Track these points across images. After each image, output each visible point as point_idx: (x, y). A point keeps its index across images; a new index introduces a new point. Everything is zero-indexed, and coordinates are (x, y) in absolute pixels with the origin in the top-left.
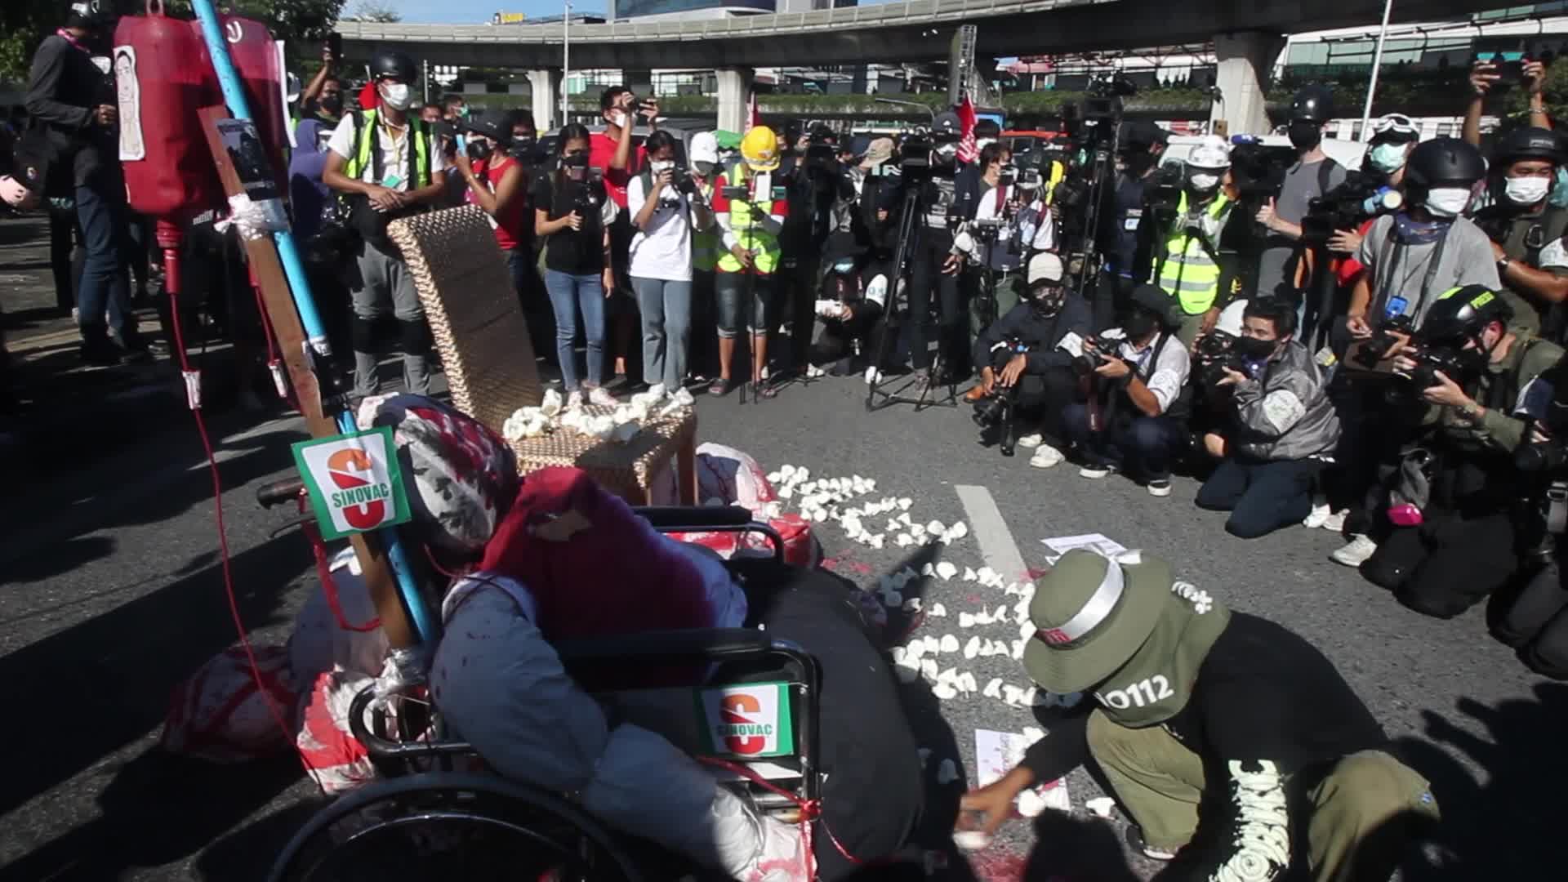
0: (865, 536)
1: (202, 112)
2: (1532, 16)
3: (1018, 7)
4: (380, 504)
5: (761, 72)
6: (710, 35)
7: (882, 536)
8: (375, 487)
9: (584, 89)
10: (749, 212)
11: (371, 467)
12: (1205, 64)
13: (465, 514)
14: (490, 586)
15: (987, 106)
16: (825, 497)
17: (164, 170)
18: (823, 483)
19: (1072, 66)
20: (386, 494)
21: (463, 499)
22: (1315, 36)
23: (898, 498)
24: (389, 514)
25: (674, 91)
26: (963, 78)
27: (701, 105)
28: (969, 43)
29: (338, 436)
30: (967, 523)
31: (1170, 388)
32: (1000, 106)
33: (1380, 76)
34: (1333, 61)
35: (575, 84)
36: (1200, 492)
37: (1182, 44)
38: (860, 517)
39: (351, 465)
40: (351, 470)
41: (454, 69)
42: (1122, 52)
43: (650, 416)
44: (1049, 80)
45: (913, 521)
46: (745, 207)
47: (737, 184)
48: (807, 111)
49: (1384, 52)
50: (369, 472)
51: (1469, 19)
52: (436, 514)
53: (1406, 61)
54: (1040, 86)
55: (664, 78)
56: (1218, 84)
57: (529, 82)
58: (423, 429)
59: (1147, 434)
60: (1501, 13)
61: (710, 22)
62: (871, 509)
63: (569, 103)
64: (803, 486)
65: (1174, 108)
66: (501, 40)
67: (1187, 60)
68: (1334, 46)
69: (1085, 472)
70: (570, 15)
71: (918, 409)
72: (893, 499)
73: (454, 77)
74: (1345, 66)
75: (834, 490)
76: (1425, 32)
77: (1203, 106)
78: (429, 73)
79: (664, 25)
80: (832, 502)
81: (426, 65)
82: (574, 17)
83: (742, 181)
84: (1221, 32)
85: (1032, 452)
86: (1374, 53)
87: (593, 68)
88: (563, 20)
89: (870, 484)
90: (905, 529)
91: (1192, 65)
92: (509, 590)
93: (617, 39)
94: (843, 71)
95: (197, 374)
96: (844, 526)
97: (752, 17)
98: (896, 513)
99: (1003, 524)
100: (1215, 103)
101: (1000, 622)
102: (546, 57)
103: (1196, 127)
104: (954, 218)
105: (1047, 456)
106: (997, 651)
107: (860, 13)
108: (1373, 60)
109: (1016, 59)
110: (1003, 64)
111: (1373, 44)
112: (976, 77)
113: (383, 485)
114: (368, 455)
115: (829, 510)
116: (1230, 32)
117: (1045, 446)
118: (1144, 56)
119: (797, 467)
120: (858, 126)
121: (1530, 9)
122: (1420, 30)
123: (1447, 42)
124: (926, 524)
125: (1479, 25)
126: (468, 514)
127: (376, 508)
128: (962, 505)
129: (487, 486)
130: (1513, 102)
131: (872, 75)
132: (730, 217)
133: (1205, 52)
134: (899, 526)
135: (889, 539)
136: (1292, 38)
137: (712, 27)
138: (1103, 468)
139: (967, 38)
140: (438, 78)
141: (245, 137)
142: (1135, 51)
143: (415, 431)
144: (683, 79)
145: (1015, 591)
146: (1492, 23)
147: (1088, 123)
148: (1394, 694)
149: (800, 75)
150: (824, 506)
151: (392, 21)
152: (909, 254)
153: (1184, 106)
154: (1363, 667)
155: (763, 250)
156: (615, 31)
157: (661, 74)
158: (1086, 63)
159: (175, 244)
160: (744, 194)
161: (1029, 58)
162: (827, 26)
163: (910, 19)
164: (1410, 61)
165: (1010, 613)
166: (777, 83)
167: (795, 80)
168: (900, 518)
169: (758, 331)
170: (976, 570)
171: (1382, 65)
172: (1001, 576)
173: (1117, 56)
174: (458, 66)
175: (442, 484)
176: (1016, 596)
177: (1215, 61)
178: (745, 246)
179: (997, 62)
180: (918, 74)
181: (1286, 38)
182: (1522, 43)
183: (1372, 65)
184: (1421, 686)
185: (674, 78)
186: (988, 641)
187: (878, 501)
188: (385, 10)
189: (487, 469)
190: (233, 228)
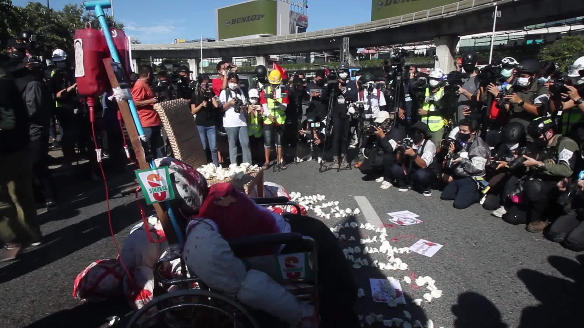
0: (323, 215)
1: (103, 60)
2: (545, 27)
3: (364, 30)
4: (165, 192)
5: (272, 57)
6: (253, 44)
7: (329, 214)
8: (163, 187)
9: (208, 65)
10: (274, 102)
11: (161, 180)
12: (431, 48)
13: (192, 197)
14: (202, 222)
15: (354, 66)
16: (307, 202)
17: (91, 79)
18: (306, 197)
19: (384, 50)
20: (167, 189)
21: (192, 192)
22: (470, 36)
23: (334, 201)
24: (168, 196)
25: (241, 64)
26: (345, 56)
27: (251, 69)
28: (347, 44)
29: (150, 169)
30: (360, 209)
31: (429, 158)
32: (359, 65)
33: (494, 50)
34: (476, 45)
35: (205, 63)
36: (442, 194)
37: (423, 41)
38: (321, 208)
39: (154, 179)
40: (155, 181)
41: (161, 60)
42: (401, 45)
43: (247, 171)
44: (376, 56)
45: (340, 209)
46: (272, 101)
47: (269, 92)
48: (289, 70)
49: (494, 41)
50: (161, 182)
51: (523, 29)
52: (183, 197)
53: (502, 44)
54: (373, 58)
55: (237, 60)
56: (437, 54)
57: (188, 63)
58: (177, 168)
59: (421, 174)
60: (534, 26)
61: (253, 40)
62: (325, 205)
63: (203, 70)
64: (299, 199)
65: (421, 64)
66: (178, 49)
67: (425, 46)
68: (476, 40)
69: (401, 190)
70: (203, 39)
71: (338, 171)
72: (332, 202)
73: (161, 62)
74: (481, 47)
75: (310, 200)
76: (508, 34)
77: (432, 62)
78: (152, 61)
79: (237, 41)
80: (310, 204)
81: (151, 58)
82: (203, 40)
83: (271, 91)
84: (436, 36)
85: (381, 184)
86: (491, 41)
87: (211, 58)
88: (200, 41)
89: (323, 197)
90: (337, 212)
91: (427, 48)
92: (210, 223)
93: (220, 47)
94: (302, 55)
95: (100, 150)
96: (315, 211)
97: (268, 37)
98: (334, 206)
99: (373, 209)
100: (436, 61)
101: (374, 242)
102: (194, 54)
103: (430, 70)
104: (347, 102)
105: (386, 185)
106: (375, 252)
107: (307, 35)
108: (491, 44)
109: (363, 49)
110: (359, 51)
111: (490, 39)
112: (350, 55)
113: (165, 186)
114: (160, 176)
115: (309, 207)
116: (439, 36)
117: (385, 181)
118: (409, 46)
119: (296, 193)
120: (308, 75)
121: (544, 24)
122: (506, 33)
123: (516, 37)
124: (345, 209)
125: (526, 31)
126: (194, 197)
127: (164, 194)
128: (357, 203)
129: (199, 188)
130: (540, 57)
131: (312, 56)
132: (268, 105)
133: (431, 43)
134: (335, 211)
135: (332, 215)
136: (461, 38)
137: (254, 41)
138: (407, 188)
139: (346, 42)
140: (155, 63)
141: (118, 68)
142: (406, 44)
143: (175, 169)
144: (244, 60)
145: (379, 231)
146: (531, 30)
147: (393, 67)
148: (518, 260)
149: (286, 57)
150: (307, 205)
151: (138, 43)
152: (332, 115)
153: (425, 63)
154: (506, 251)
155: (280, 116)
156: (219, 44)
157: (236, 59)
158: (389, 49)
159: (93, 105)
160: (272, 96)
161: (369, 48)
162: (295, 40)
163: (325, 36)
164: (504, 44)
165: (378, 238)
166: (278, 60)
167: (284, 59)
168: (335, 208)
169: (279, 146)
170: (364, 224)
171: (494, 46)
172: (374, 226)
173: (400, 46)
174: (162, 58)
175: (185, 187)
176: (380, 233)
177: (435, 47)
178: (273, 115)
179: (357, 50)
180: (329, 55)
181: (459, 38)
182: (542, 36)
183: (490, 45)
184: (527, 256)
185: (241, 60)
186: (371, 248)
187: (327, 203)
188: (135, 39)
189: (199, 182)
190: (114, 98)
